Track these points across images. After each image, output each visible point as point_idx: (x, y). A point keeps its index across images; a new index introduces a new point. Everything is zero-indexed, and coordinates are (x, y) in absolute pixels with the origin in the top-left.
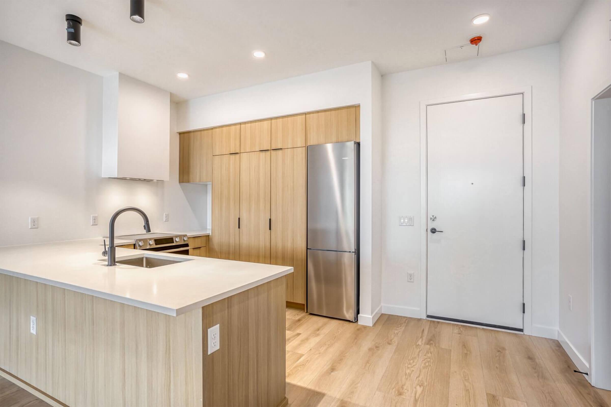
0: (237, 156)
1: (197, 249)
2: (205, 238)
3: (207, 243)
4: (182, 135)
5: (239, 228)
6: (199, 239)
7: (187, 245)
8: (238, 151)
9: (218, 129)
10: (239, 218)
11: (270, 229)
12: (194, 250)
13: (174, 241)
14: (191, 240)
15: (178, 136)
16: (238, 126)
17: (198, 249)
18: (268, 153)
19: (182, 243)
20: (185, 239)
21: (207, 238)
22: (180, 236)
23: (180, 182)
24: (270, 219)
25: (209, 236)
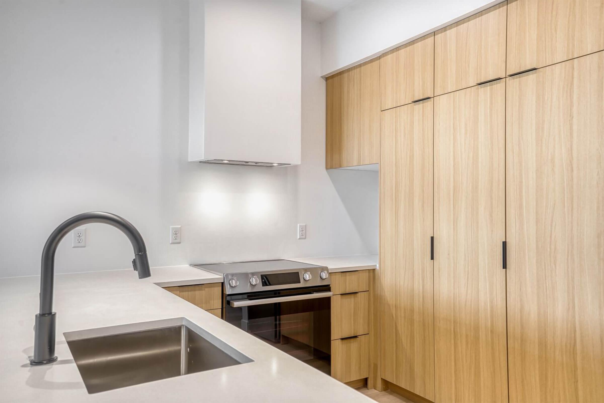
0: (428, 104)
1: (349, 296)
2: (368, 274)
3: (372, 283)
4: (330, 81)
5: (432, 258)
6: (354, 277)
7: (327, 288)
8: (430, 94)
9: (389, 56)
10: (432, 238)
11: (505, 266)
12: (344, 296)
13: (302, 280)
14: (338, 277)
15: (324, 82)
16: (429, 39)
17: (353, 296)
18: (499, 86)
19: (319, 283)
20: (324, 275)
21: (372, 274)
22: (314, 270)
23: (327, 168)
24: (505, 244)
25: (374, 270)
